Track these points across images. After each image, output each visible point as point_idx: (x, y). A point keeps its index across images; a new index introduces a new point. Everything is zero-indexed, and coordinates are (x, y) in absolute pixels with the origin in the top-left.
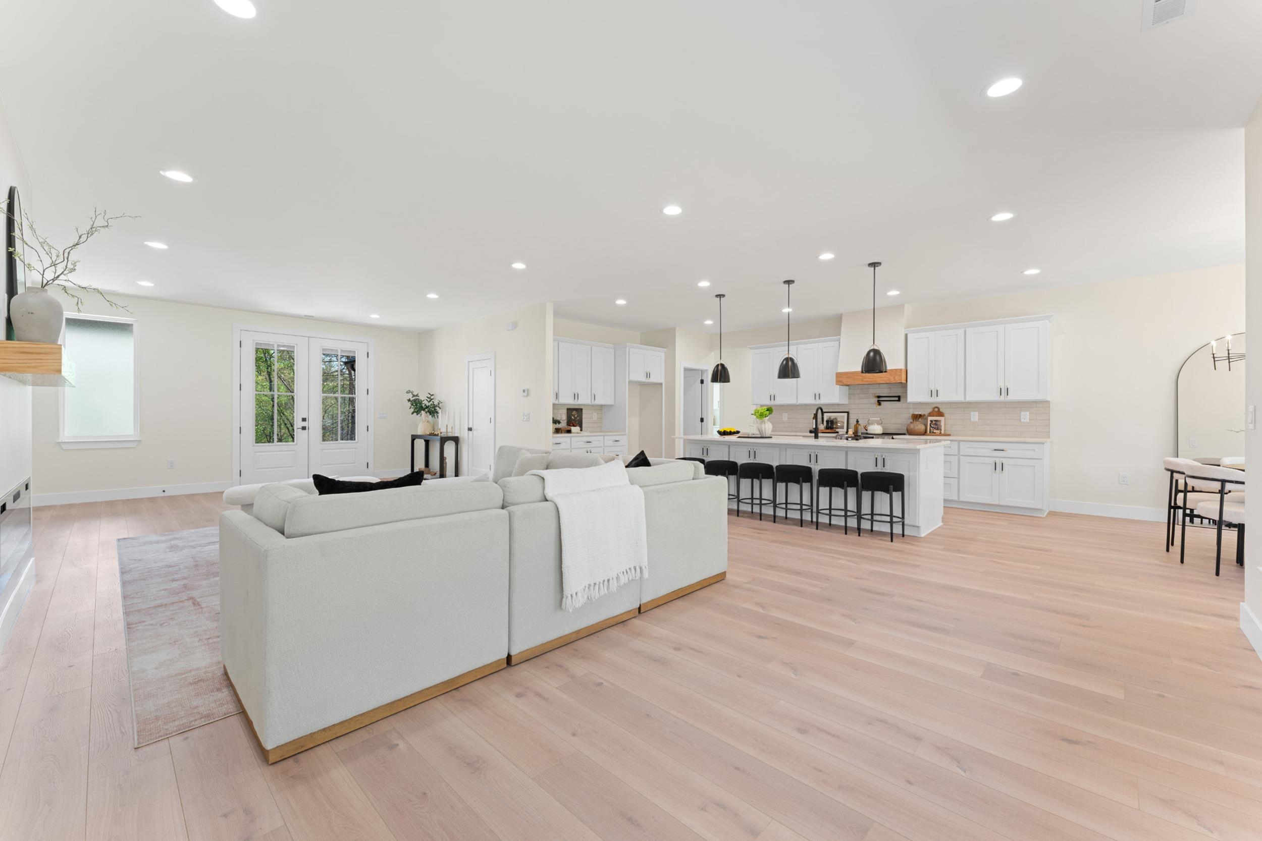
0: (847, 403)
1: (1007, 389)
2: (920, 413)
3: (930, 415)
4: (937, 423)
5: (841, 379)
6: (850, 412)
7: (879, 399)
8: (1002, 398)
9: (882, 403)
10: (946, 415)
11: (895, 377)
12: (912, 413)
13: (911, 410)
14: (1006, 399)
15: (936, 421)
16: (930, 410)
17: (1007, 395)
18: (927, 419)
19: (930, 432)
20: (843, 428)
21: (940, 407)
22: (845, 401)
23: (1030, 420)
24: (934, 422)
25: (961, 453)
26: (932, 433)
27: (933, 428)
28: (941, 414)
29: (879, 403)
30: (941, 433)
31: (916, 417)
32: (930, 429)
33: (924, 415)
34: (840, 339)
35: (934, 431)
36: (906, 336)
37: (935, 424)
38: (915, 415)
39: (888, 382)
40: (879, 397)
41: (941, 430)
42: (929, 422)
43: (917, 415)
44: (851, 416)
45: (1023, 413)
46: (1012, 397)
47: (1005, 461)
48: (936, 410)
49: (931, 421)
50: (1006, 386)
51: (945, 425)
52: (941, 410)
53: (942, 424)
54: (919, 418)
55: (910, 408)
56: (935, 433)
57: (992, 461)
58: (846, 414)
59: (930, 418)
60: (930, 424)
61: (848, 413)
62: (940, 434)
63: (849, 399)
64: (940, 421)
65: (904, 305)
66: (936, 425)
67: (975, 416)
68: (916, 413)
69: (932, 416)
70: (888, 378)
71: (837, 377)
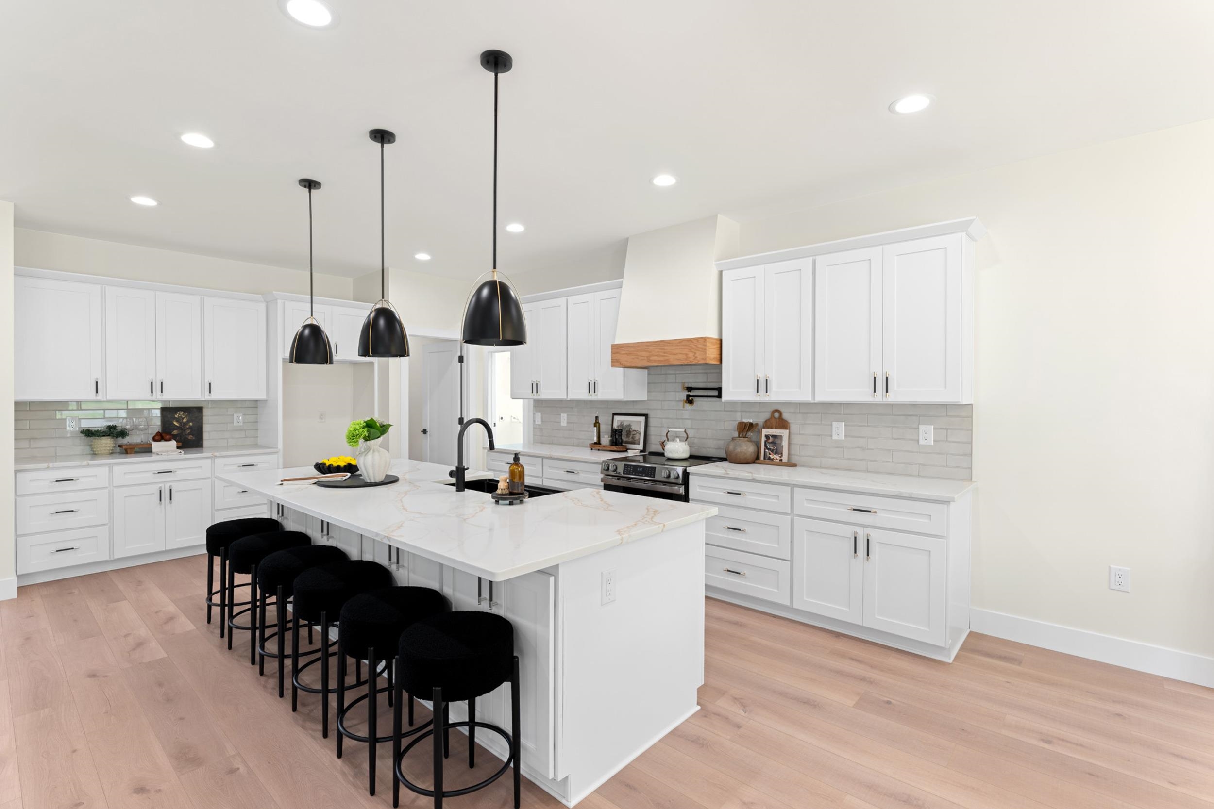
0: (646, 399)
1: (887, 378)
2: (751, 421)
3: (767, 425)
4: (777, 441)
5: (618, 356)
6: (651, 415)
7: (689, 393)
8: (879, 398)
9: (695, 399)
10: (794, 427)
11: (695, 353)
12: (739, 420)
13: (739, 414)
14: (885, 399)
15: (775, 437)
16: (767, 416)
17: (887, 392)
18: (760, 432)
19: (765, 458)
20: (639, 444)
21: (782, 410)
22: (642, 396)
23: (935, 441)
24: (771, 439)
25: (796, 512)
26: (768, 461)
27: (769, 449)
28: (783, 424)
29: (690, 401)
30: (781, 460)
31: (745, 428)
32: (765, 452)
33: (757, 424)
34: (622, 282)
35: (772, 457)
36: (721, 273)
37: (772, 443)
38: (743, 422)
39: (686, 362)
40: (689, 389)
41: (782, 454)
42: (763, 439)
43: (746, 424)
44: (652, 422)
45: (922, 428)
46: (896, 396)
47: (875, 535)
48: (777, 415)
49: (767, 437)
50: (885, 371)
51: (789, 444)
52: (785, 416)
53: (785, 443)
54: (749, 430)
55: (736, 411)
56: (773, 459)
57: (849, 531)
58: (643, 419)
59: (765, 432)
60: (765, 442)
61: (646, 416)
62: (781, 463)
63: (648, 392)
64: (781, 437)
65: (715, 217)
66: (774, 443)
67: (839, 430)
68: (745, 421)
69: (768, 428)
70: (686, 354)
71: (613, 353)
